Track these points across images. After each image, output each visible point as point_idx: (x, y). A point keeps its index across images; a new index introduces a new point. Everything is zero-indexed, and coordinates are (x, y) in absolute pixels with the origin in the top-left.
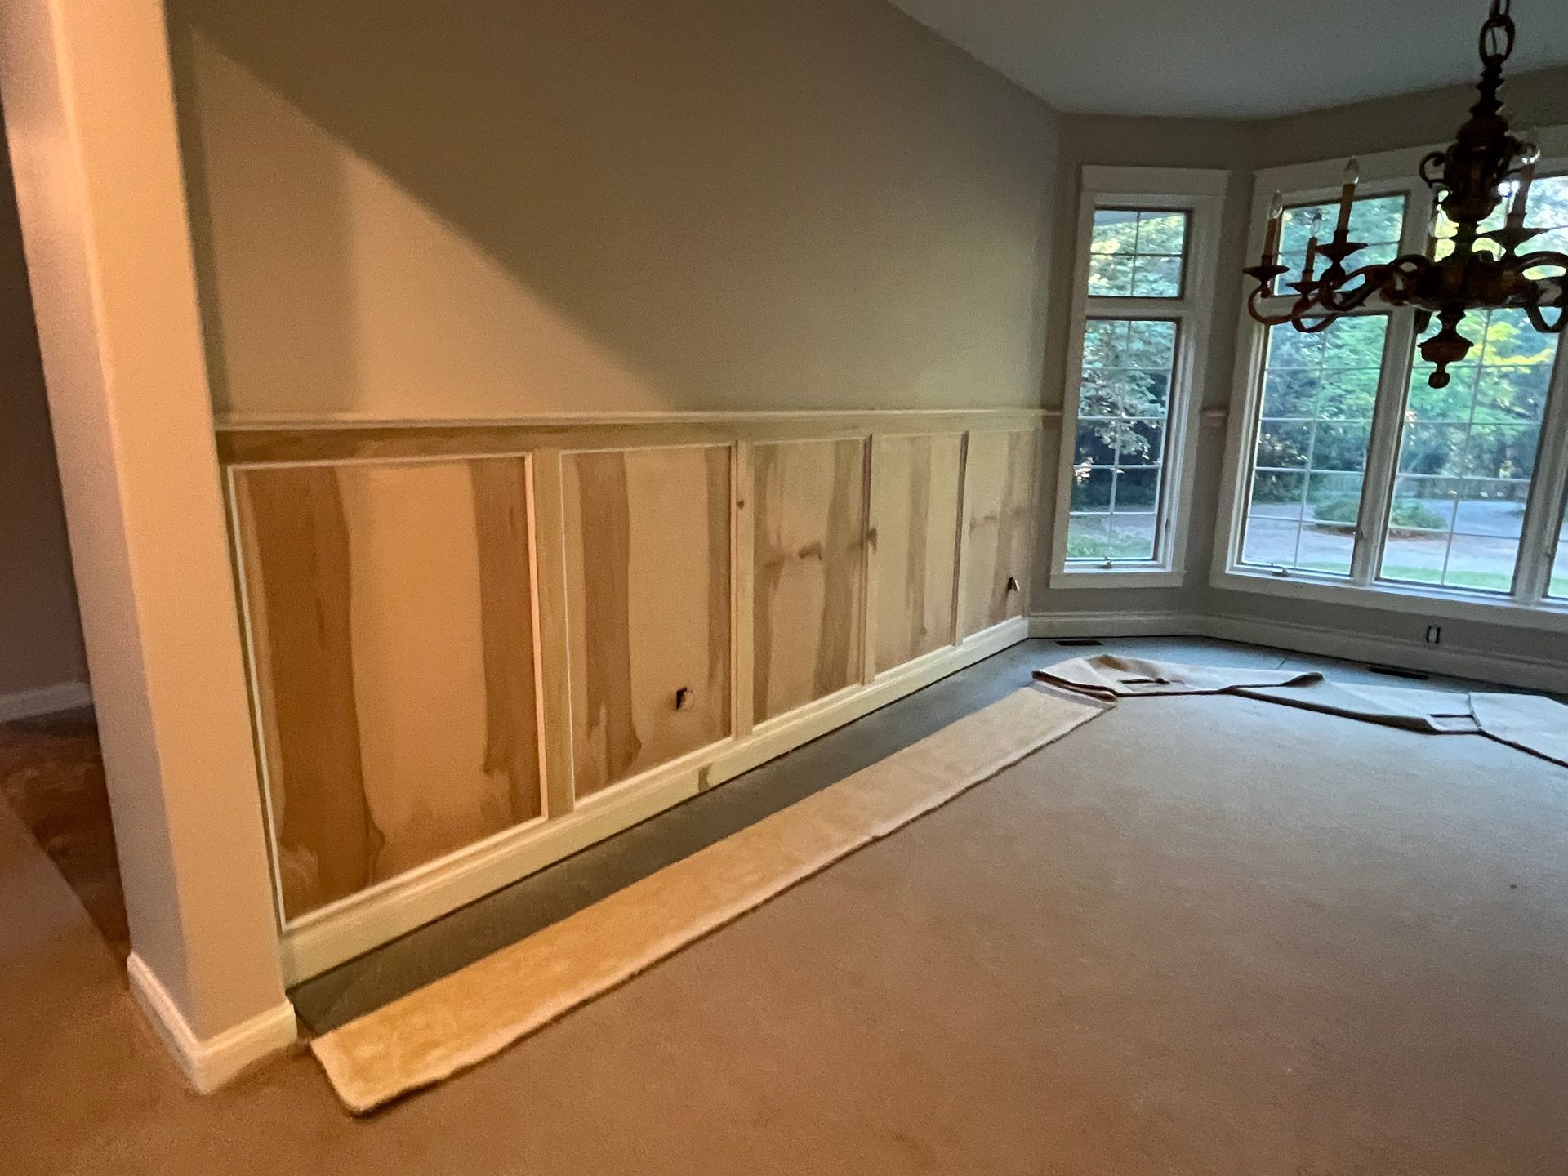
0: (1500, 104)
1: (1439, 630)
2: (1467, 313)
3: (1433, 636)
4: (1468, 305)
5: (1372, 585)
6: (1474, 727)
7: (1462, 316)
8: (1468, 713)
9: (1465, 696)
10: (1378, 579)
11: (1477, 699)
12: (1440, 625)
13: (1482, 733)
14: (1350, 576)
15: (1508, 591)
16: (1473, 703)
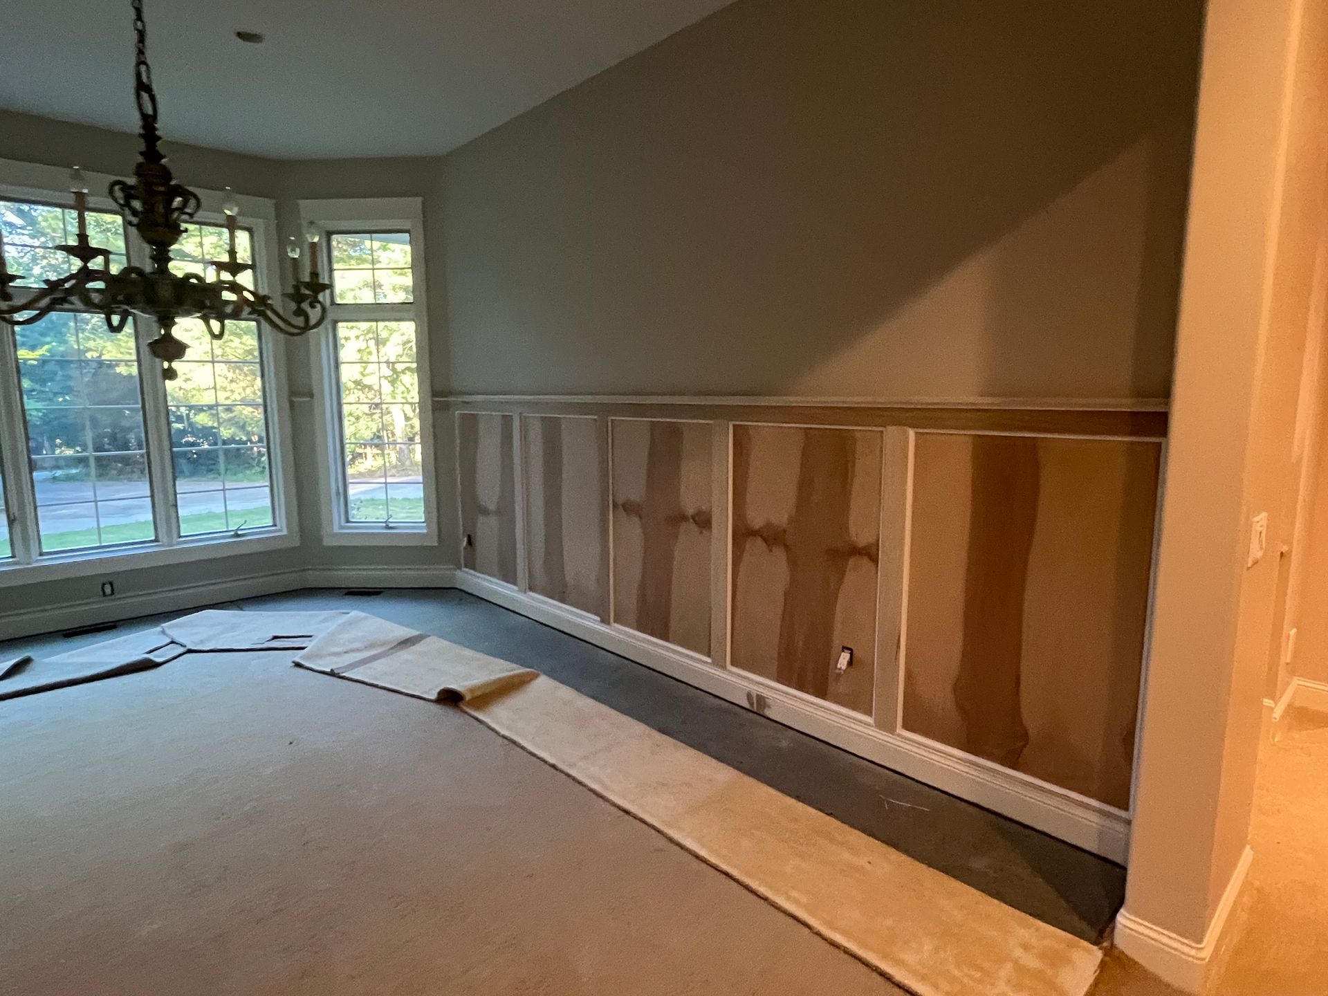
0: (163, 157)
1: (111, 584)
2: (177, 320)
3: (108, 589)
4: (178, 314)
5: (37, 561)
6: (182, 650)
7: (174, 323)
8: (168, 640)
9: (158, 629)
10: (41, 554)
11: (169, 627)
12: (111, 580)
13: (190, 651)
14: (11, 557)
15: (153, 538)
16: (168, 631)
